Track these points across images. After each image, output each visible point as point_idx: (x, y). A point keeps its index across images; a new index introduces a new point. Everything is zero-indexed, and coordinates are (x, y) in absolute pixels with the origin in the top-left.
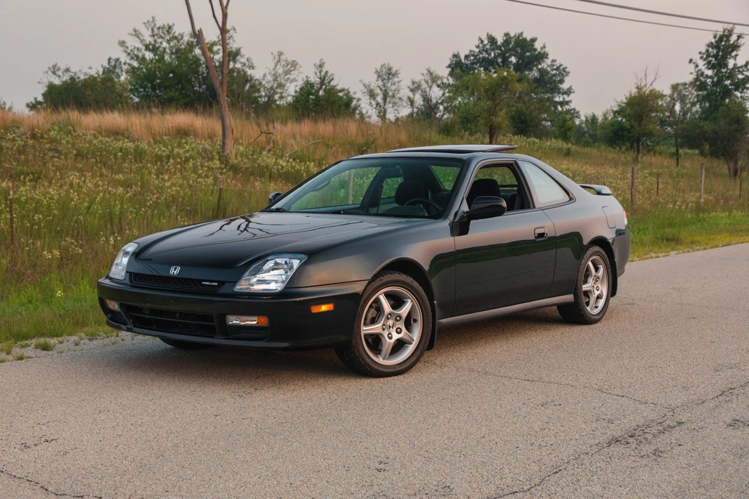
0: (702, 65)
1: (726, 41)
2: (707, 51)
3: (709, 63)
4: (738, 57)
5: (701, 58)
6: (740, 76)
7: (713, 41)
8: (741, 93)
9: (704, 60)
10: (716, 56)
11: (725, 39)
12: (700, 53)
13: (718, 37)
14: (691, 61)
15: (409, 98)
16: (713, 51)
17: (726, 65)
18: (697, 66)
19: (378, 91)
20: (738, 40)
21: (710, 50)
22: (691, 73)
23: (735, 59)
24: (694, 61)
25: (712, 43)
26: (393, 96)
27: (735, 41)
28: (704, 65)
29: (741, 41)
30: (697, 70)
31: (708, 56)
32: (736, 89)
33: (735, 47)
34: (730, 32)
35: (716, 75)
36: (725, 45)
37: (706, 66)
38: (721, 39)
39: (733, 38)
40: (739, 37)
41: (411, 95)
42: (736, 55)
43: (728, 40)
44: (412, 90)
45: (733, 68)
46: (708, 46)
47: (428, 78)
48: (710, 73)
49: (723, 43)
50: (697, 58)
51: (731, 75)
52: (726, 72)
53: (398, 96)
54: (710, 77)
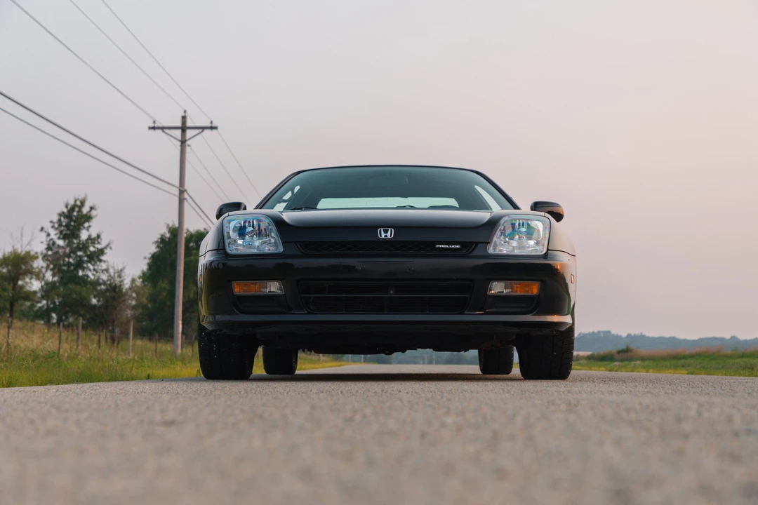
0: (54, 234)
1: (78, 212)
2: (60, 220)
3: (61, 232)
4: (91, 229)
5: (53, 227)
6: (92, 249)
7: (65, 210)
8: (93, 265)
9: (56, 229)
10: (67, 226)
11: (77, 209)
12: (51, 222)
13: (69, 207)
14: (42, 229)
16: (64, 221)
17: (78, 237)
18: (49, 235)
20: (90, 211)
21: (62, 219)
22: (42, 242)
23: (88, 230)
24: (45, 229)
25: (63, 213)
27: (88, 212)
28: (56, 234)
29: (93, 213)
30: (48, 239)
31: (60, 225)
32: (89, 262)
33: (88, 218)
34: (83, 203)
35: (67, 245)
36: (78, 215)
37: (58, 236)
38: (72, 209)
39: (85, 210)
40: (92, 208)
42: (90, 226)
43: (80, 211)
45: (87, 240)
46: (60, 215)
48: (61, 243)
49: (75, 214)
50: (48, 226)
51: (84, 247)
52: (79, 244)
54: (63, 247)
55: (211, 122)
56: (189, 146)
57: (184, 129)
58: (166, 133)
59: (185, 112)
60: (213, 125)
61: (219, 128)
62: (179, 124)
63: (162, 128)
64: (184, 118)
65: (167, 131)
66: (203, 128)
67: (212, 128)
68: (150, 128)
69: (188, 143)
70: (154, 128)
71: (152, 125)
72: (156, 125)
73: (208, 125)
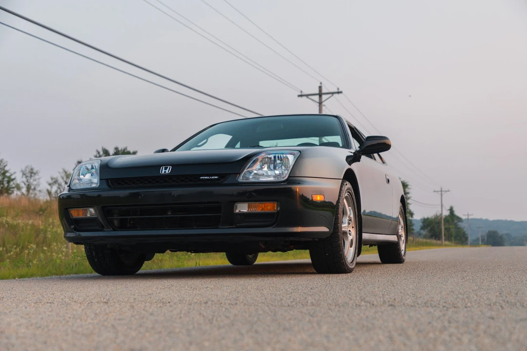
15: (48, 190)
19: (22, 185)
26: (35, 189)
41: (49, 187)
44: (50, 184)
47: (63, 175)
53: (38, 189)
55: (338, 89)
56: (324, 105)
57: (320, 95)
58: (309, 98)
59: (321, 83)
60: (339, 91)
61: (343, 92)
62: (317, 92)
63: (307, 96)
64: (320, 88)
65: (310, 97)
66: (333, 93)
67: (338, 93)
68: (299, 96)
69: (323, 104)
70: (301, 96)
71: (300, 94)
72: (303, 94)
73: (336, 90)
